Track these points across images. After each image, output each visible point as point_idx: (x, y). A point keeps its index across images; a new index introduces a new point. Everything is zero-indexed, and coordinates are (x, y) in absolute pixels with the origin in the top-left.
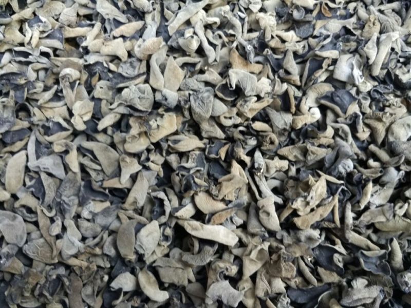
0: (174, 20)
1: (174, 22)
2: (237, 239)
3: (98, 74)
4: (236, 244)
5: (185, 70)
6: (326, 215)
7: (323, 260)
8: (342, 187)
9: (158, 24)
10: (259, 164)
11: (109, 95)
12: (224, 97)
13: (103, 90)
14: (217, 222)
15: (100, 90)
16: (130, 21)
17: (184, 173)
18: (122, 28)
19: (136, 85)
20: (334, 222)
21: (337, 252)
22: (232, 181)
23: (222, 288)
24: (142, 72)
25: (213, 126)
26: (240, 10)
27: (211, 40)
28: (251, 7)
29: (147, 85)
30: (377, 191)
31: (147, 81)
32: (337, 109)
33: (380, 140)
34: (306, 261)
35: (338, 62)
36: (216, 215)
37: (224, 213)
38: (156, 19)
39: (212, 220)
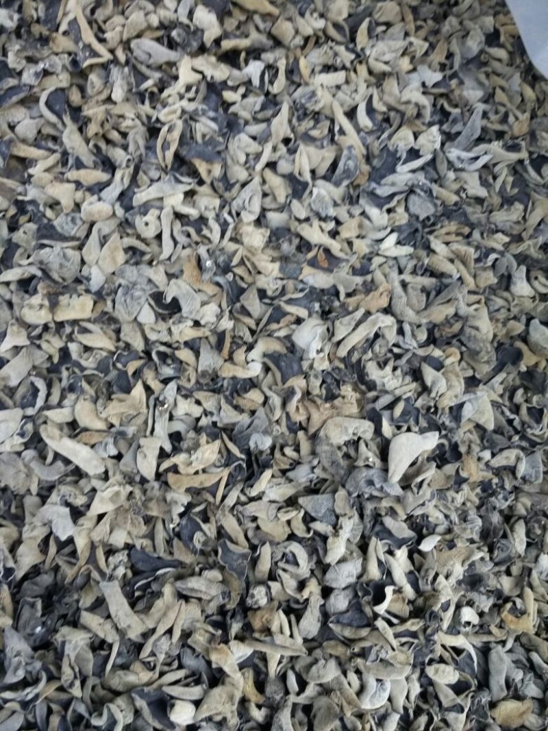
0: (144, 190)
1: (143, 194)
2: (103, 470)
3: (28, 215)
4: (99, 475)
5: (128, 255)
6: (208, 484)
7: (185, 534)
8: (241, 462)
9: (126, 186)
10: (165, 398)
11: (30, 245)
12: (154, 306)
13: (26, 236)
14: (84, 440)
15: (22, 235)
16: (95, 167)
17: (76, 370)
18: (82, 172)
19: (62, 248)
20: (214, 497)
21: (201, 530)
22: (123, 403)
23: (58, 514)
24: (78, 235)
25: (135, 331)
26: (230, 213)
27: (175, 234)
28: (243, 214)
29: (77, 253)
30: (280, 484)
31: (80, 248)
32: (278, 375)
33: (312, 430)
34: (167, 525)
35: (303, 324)
36: (88, 433)
37: (97, 434)
38: (125, 180)
39: (79, 437)
